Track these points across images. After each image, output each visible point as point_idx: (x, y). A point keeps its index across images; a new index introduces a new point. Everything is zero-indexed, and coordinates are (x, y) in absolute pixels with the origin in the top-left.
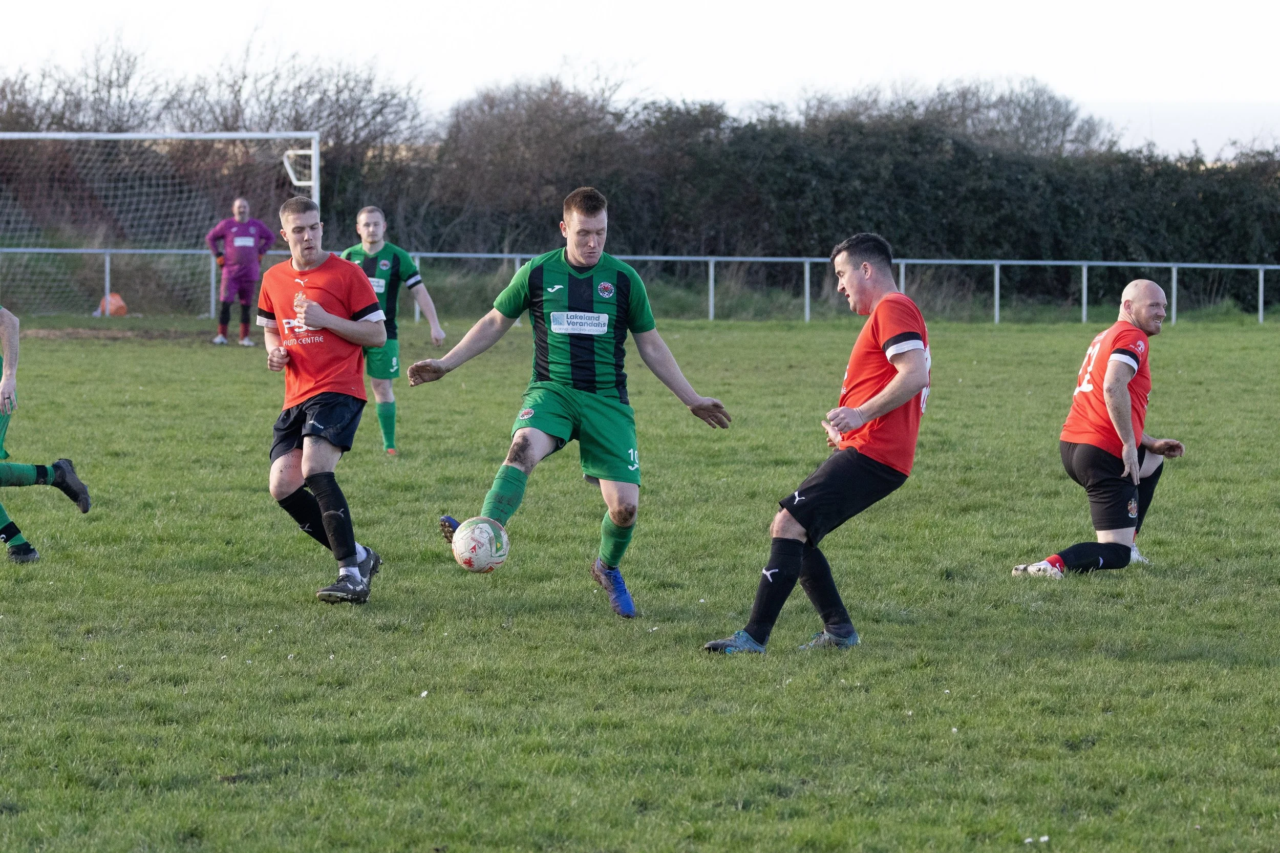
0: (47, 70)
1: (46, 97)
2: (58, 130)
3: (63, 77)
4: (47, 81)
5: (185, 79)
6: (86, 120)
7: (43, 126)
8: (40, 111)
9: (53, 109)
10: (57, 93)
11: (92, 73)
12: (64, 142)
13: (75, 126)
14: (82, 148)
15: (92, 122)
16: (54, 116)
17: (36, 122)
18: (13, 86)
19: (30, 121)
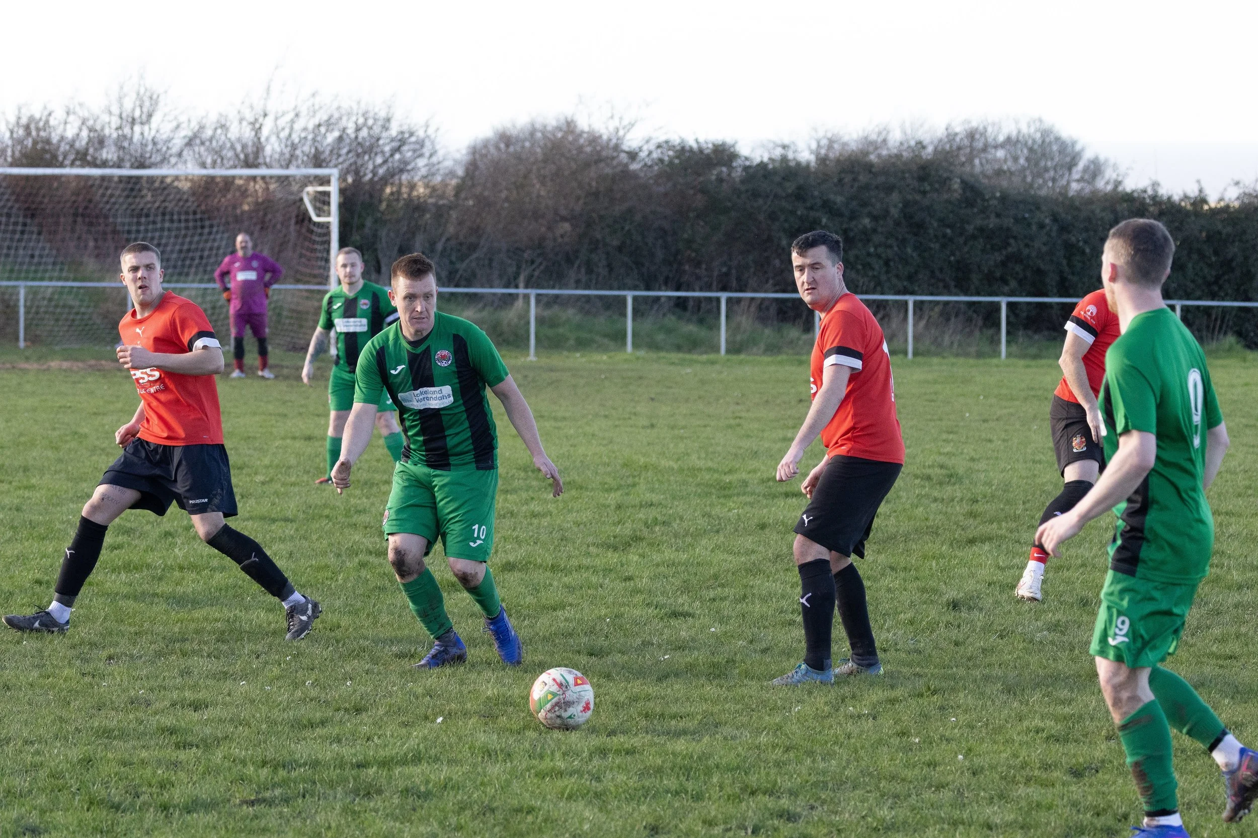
0: (71, 107)
1: (70, 133)
2: (82, 166)
3: (86, 115)
4: (71, 118)
5: (207, 116)
6: (110, 157)
7: (67, 162)
8: (64, 147)
9: (77, 145)
10: (80, 130)
11: (115, 110)
12: (88, 178)
13: (98, 162)
14: (105, 184)
15: (115, 159)
16: (78, 152)
17: (61, 158)
18: (37, 123)
19: (55, 156)
